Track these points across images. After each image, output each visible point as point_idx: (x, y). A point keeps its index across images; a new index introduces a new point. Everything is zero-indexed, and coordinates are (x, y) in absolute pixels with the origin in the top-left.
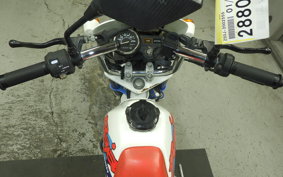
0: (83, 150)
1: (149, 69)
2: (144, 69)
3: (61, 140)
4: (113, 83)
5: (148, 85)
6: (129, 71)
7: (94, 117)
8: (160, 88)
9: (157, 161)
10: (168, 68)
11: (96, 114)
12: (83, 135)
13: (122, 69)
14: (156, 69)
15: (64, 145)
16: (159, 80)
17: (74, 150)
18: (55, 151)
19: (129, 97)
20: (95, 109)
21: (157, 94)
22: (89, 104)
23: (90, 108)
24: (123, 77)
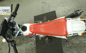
0: (35, 44)
1: (15, 28)
2: (15, 29)
3: (33, 49)
4: (17, 36)
5: (19, 28)
6: (15, 32)
7: (27, 42)
8: (19, 26)
9: (32, 26)
10: (15, 24)
11: (26, 42)
12: (31, 44)
13: (15, 33)
14: (15, 26)
15: (33, 48)
16: (17, 26)
17: (35, 46)
18: (35, 50)
19: (21, 32)
20: (25, 42)
21: (21, 26)
22: (24, 44)
23: (25, 43)
24: (16, 33)
